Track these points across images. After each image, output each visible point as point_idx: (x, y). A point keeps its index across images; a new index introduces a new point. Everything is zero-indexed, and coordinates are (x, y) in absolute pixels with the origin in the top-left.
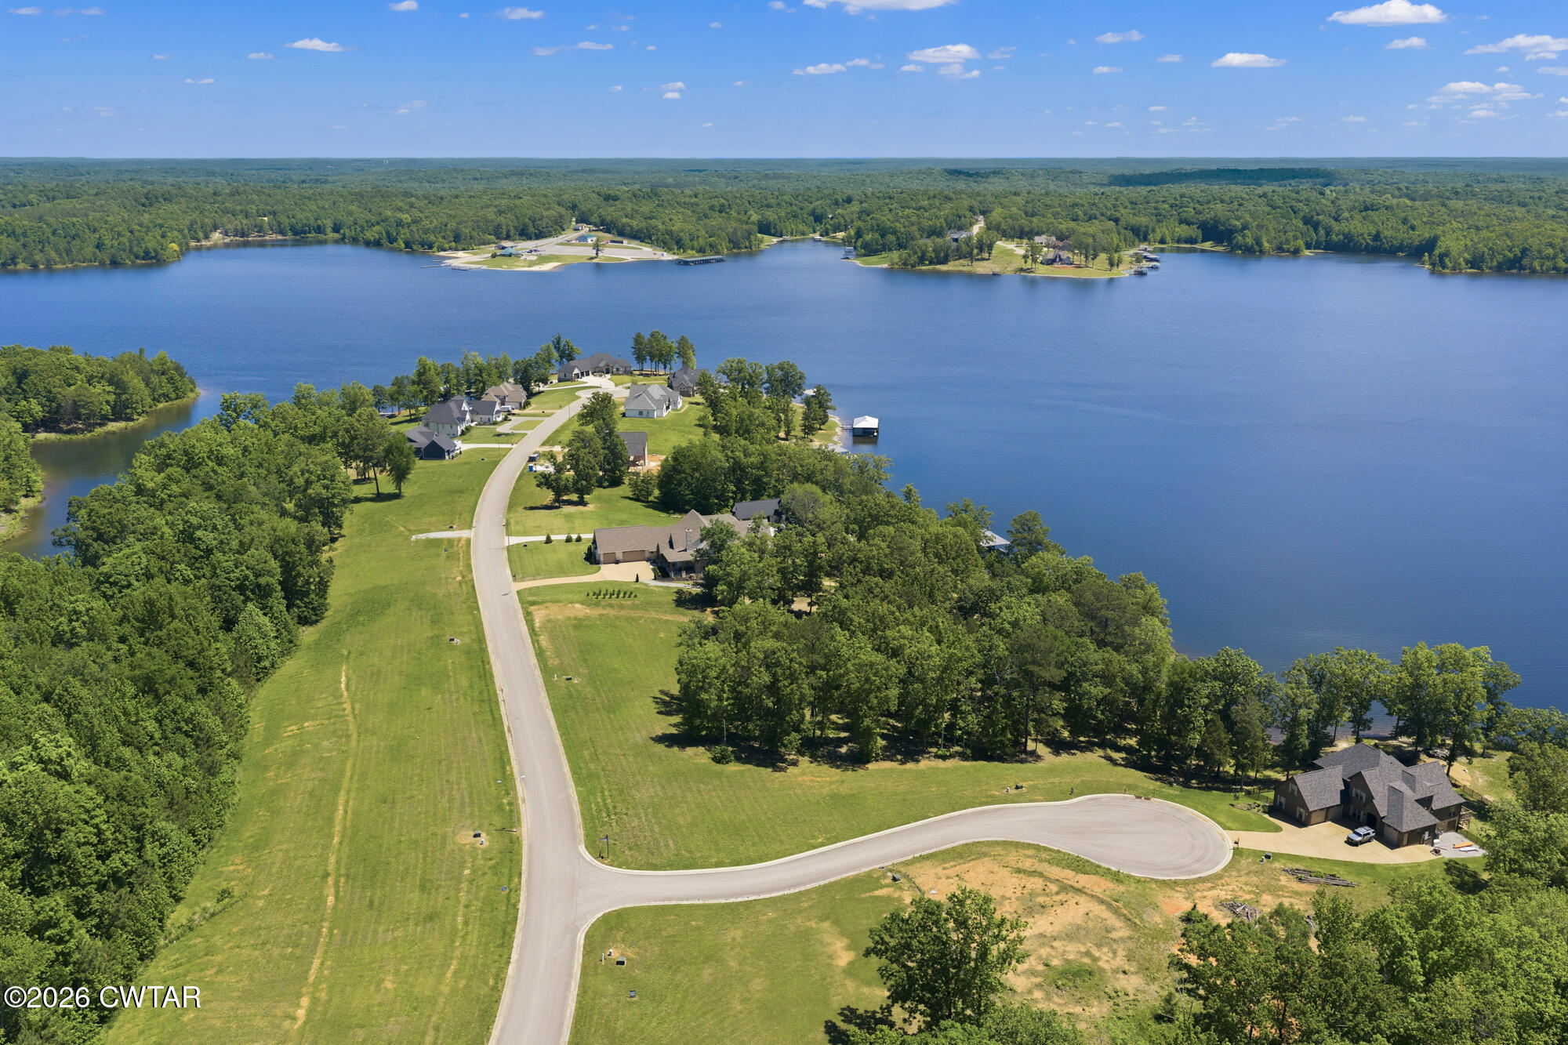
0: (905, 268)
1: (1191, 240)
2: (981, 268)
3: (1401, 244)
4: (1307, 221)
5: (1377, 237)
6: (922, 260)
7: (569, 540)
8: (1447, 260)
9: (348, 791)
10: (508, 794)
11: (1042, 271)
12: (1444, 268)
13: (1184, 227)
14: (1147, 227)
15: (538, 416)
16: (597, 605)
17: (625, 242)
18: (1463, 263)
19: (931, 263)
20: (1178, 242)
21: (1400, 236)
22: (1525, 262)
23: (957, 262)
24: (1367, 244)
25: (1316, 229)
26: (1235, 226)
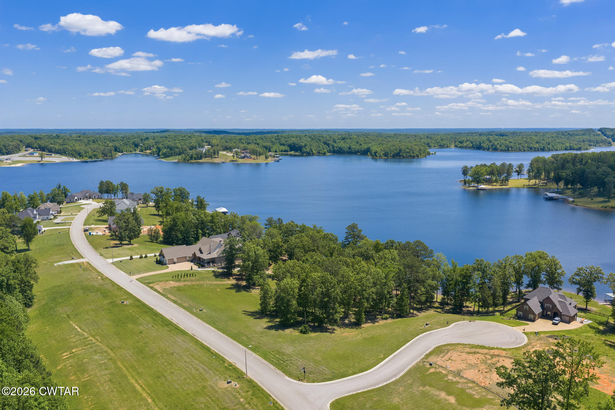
0: (185, 161)
1: (286, 151)
2: (216, 160)
3: (358, 150)
4: (325, 143)
5: (350, 148)
6: (191, 158)
7: (141, 257)
8: (377, 154)
9: (133, 377)
10: (224, 362)
11: (241, 161)
12: (376, 157)
13: (282, 146)
14: (270, 146)
15: (70, 215)
16: (180, 281)
17: (53, 155)
18: (382, 155)
19: (195, 159)
20: (281, 151)
21: (357, 147)
22: (401, 154)
23: (206, 159)
24: (347, 151)
25: (328, 146)
26: (302, 145)
